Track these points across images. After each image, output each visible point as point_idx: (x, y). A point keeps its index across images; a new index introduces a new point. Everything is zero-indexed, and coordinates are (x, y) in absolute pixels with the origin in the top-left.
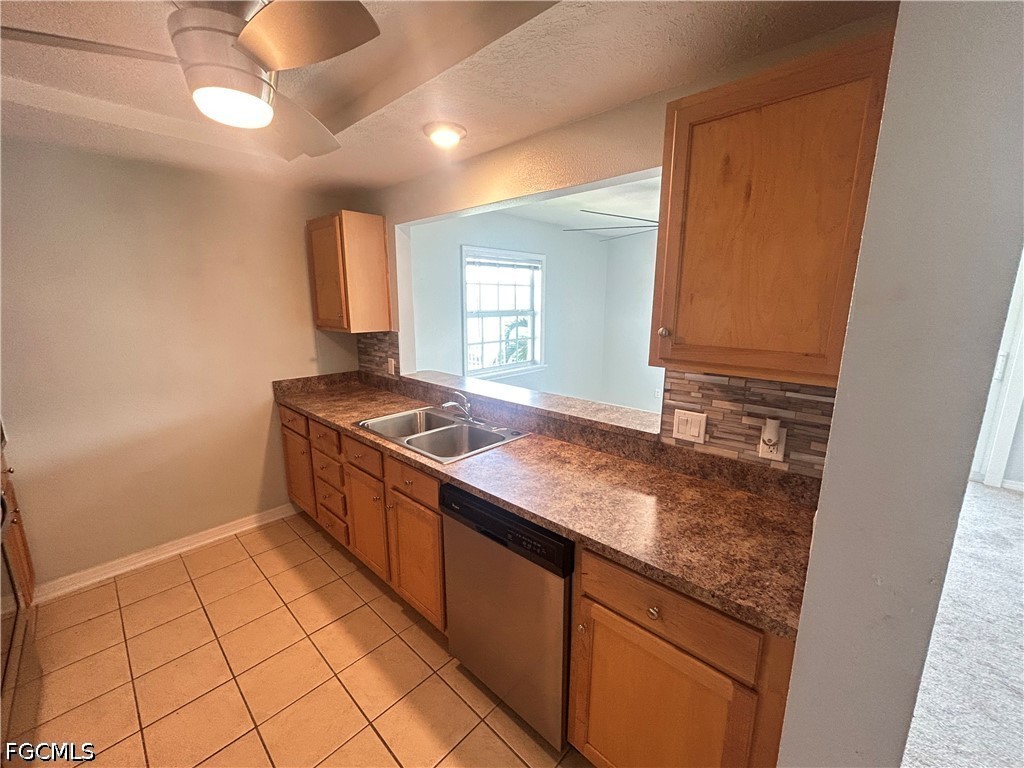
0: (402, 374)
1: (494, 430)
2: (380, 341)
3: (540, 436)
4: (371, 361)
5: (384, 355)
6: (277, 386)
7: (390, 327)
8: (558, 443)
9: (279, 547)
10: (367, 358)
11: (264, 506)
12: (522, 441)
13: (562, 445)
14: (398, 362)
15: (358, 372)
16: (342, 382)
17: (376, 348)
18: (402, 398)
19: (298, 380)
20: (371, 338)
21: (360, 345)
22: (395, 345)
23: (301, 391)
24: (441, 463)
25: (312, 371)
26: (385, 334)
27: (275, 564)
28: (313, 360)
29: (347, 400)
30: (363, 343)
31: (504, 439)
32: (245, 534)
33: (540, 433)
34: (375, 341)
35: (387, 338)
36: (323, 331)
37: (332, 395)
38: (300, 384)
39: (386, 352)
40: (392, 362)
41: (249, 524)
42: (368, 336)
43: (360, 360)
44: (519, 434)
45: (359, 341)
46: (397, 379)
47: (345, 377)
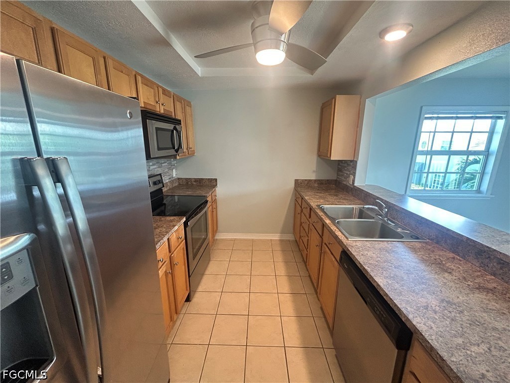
0: (355, 185)
1: (399, 230)
2: (348, 165)
3: (436, 245)
4: (342, 175)
5: (349, 173)
6: (296, 181)
7: (354, 158)
8: (452, 255)
9: (283, 251)
10: (341, 173)
11: (283, 232)
12: (416, 244)
13: (454, 258)
14: (355, 178)
15: (336, 180)
16: (326, 184)
17: (346, 169)
18: (352, 198)
19: (306, 180)
20: (345, 163)
21: (340, 167)
22: (355, 168)
23: (306, 185)
24: (347, 238)
25: (313, 177)
26: (351, 161)
27: (279, 257)
28: (314, 171)
29: (323, 194)
30: (341, 166)
31: (402, 237)
32: (274, 240)
33: (437, 243)
34: (346, 165)
35: (352, 164)
36: (321, 158)
37: (318, 190)
38: (306, 182)
39: (350, 171)
40: (352, 177)
41: (276, 237)
42: (344, 162)
43: (337, 174)
44: (417, 238)
45: (339, 164)
46: (352, 187)
47: (328, 182)
